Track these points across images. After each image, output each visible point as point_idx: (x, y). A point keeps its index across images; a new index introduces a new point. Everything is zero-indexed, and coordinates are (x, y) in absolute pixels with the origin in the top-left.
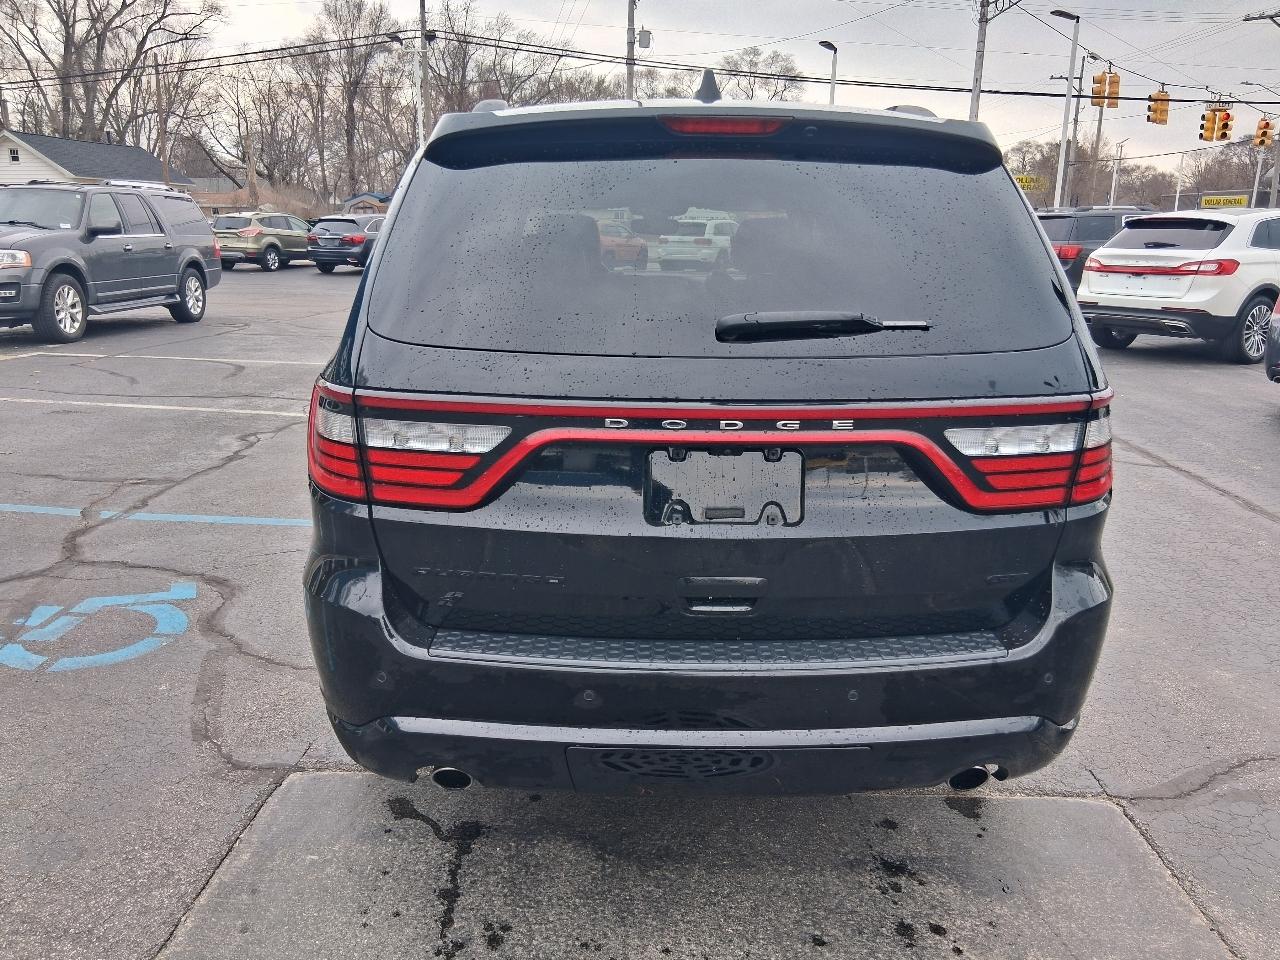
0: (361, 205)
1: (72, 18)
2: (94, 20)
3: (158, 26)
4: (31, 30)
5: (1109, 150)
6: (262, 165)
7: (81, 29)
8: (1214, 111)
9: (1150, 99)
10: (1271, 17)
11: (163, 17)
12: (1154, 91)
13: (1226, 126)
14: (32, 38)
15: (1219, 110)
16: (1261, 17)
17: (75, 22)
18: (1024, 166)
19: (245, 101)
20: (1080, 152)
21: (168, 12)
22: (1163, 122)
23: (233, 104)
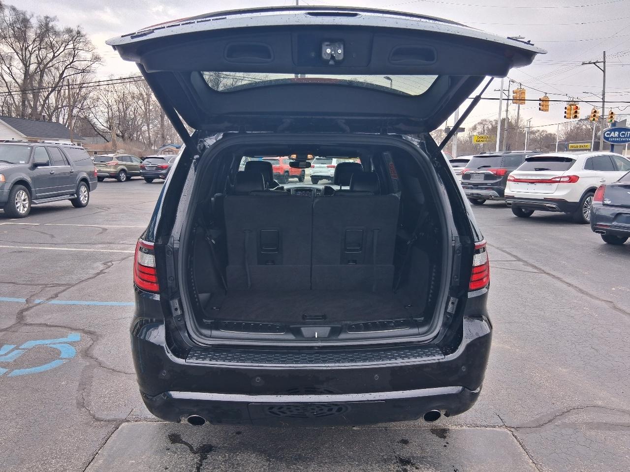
0: (167, 150)
1: (28, 62)
2: (39, 63)
3: (69, 66)
4: (8, 68)
5: (524, 123)
6: (119, 131)
7: (33, 67)
8: (571, 105)
9: (540, 100)
10: (594, 63)
11: (72, 62)
12: (542, 96)
13: (576, 112)
14: (9, 72)
15: (573, 105)
16: (590, 63)
17: (30, 64)
18: (484, 131)
19: (112, 101)
20: (510, 124)
21: (75, 60)
22: (547, 110)
23: (105, 102)
